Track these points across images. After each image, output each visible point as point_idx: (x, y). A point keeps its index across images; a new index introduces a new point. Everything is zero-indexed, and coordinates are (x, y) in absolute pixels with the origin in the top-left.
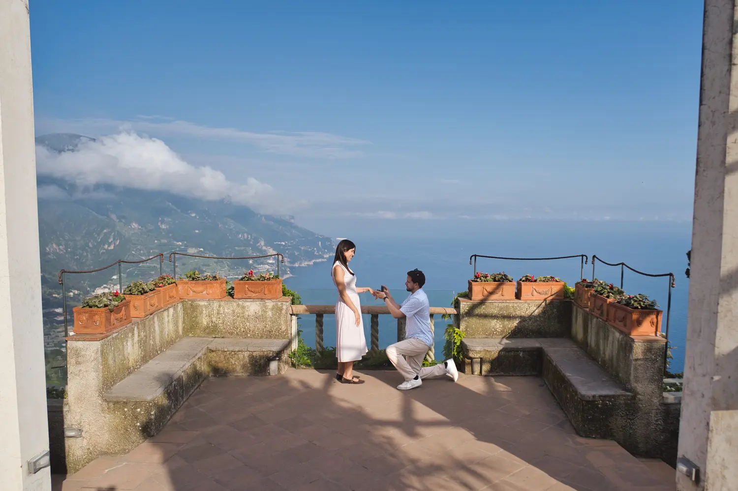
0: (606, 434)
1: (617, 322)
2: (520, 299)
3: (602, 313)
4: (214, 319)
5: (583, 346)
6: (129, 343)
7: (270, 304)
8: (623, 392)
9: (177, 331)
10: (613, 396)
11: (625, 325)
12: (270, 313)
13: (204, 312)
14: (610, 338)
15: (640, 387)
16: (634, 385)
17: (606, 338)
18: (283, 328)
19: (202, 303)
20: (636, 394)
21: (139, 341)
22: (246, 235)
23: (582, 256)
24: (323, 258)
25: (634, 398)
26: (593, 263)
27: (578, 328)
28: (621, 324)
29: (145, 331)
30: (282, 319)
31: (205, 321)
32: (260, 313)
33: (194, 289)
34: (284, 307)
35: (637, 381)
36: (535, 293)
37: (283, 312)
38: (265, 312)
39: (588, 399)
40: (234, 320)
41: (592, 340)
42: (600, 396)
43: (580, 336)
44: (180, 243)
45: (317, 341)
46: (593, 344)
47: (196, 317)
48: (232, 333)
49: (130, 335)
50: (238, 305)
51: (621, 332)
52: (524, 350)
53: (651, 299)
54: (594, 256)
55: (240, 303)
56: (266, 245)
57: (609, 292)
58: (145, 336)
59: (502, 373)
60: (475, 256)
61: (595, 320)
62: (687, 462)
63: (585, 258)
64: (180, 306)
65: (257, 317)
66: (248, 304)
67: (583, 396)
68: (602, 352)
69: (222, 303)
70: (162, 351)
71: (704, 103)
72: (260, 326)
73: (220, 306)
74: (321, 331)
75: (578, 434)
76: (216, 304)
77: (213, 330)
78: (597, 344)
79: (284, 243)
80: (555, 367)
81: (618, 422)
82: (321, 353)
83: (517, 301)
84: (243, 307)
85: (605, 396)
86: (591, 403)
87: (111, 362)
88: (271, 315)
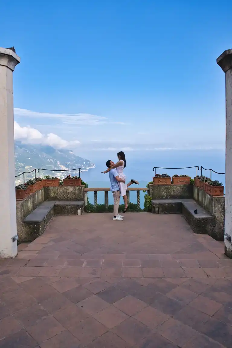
0: (204, 232)
1: (208, 191)
2: (173, 184)
3: (203, 188)
4: (56, 194)
5: (198, 201)
6: (30, 202)
7: (77, 188)
8: (211, 217)
9: (42, 198)
10: (207, 218)
11: (211, 192)
12: (77, 191)
13: (52, 191)
14: (206, 198)
15: (217, 215)
16: (214, 213)
17: (205, 197)
18: (82, 197)
19: (51, 188)
20: (215, 217)
21: (32, 202)
22: (51, 160)
23: (197, 167)
24: (86, 169)
25: (214, 218)
26: (201, 169)
27: (196, 195)
28: (210, 192)
29: (33, 198)
30: (82, 193)
31: (52, 195)
32: (73, 191)
33: (48, 183)
34: (82, 189)
35: (215, 212)
36: (179, 182)
37: (82, 190)
38: (75, 191)
39: (198, 219)
40: (63, 194)
41: (200, 199)
42: (202, 218)
43: (196, 198)
44: (22, 164)
45: (95, 202)
46: (201, 201)
47: (49, 193)
48: (62, 199)
49: (29, 199)
50: (65, 188)
51: (210, 195)
52: (175, 204)
53: (220, 182)
54: (201, 167)
55: (66, 188)
56: (60, 164)
57: (206, 180)
58: (34, 200)
59: (167, 213)
60: (155, 168)
61: (201, 191)
62: (227, 235)
63: (198, 167)
64: (43, 189)
65: (72, 193)
66: (68, 188)
67: (196, 218)
68: (204, 203)
69: (59, 188)
70: (38, 206)
71: (227, 117)
72: (73, 196)
73: (58, 189)
74: (96, 198)
75: (195, 232)
76: (56, 188)
77: (55, 199)
78: (202, 200)
79: (68, 163)
80: (187, 209)
81: (209, 227)
82: (97, 207)
83: (172, 184)
84: (67, 189)
85: (204, 218)
86: (199, 221)
87: (25, 209)
88: (77, 192)
